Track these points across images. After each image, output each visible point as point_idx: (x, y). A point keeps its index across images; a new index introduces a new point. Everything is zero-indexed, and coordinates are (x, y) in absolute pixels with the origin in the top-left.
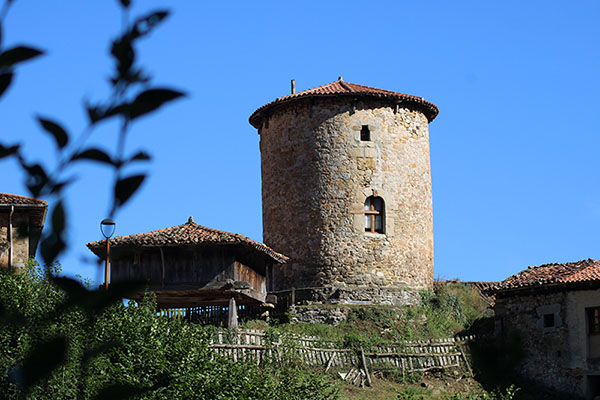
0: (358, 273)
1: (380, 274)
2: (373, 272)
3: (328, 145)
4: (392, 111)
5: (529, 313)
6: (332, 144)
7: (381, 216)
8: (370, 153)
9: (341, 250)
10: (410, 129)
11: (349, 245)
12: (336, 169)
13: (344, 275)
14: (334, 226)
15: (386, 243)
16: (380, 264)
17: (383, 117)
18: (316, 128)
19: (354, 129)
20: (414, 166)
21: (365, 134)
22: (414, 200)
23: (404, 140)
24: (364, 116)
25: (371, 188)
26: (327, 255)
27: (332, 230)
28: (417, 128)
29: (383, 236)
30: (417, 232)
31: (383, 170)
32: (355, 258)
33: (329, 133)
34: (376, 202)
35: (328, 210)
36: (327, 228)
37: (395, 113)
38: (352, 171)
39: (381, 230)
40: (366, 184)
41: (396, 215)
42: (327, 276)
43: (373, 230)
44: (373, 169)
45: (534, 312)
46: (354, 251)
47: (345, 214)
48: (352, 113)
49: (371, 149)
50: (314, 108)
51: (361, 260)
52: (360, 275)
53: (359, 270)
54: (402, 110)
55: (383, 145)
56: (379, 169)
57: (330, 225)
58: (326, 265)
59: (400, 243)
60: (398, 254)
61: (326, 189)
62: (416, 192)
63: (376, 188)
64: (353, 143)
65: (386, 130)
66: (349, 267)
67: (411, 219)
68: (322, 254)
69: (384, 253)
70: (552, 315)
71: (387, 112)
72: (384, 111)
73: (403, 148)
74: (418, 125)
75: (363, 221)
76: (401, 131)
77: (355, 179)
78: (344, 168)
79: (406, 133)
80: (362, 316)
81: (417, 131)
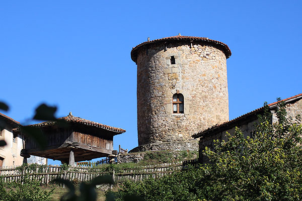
0: (168, 136)
1: (181, 135)
2: (177, 134)
3: (154, 69)
4: (188, 47)
6: (156, 68)
7: (182, 104)
8: (175, 70)
9: (160, 124)
10: (202, 55)
11: (164, 121)
12: (157, 81)
13: (161, 137)
14: (157, 112)
15: (184, 118)
16: (180, 130)
17: (183, 50)
18: (149, 60)
19: (167, 58)
20: (204, 75)
21: (173, 60)
22: (204, 94)
23: (196, 62)
24: (172, 51)
25: (175, 90)
26: (153, 127)
27: (156, 113)
28: (207, 55)
29: (182, 115)
30: (206, 111)
31: (183, 79)
32: (167, 128)
33: (155, 62)
34: (179, 96)
35: (154, 103)
36: (154, 113)
37: (190, 48)
38: (165, 81)
39: (182, 112)
40: (173, 87)
41: (190, 103)
42: (154, 139)
43: (178, 112)
44: (176, 79)
46: (166, 124)
47: (162, 104)
48: (165, 50)
49: (176, 69)
50: (149, 50)
51: (170, 128)
52: (170, 137)
53: (169, 134)
54: (195, 46)
55: (182, 66)
56: (180, 78)
57: (155, 111)
58: (153, 133)
59: (193, 118)
60: (191, 123)
61: (153, 92)
62: (206, 90)
63: (178, 89)
64: (166, 66)
65: (184, 57)
66: (164, 133)
67: (201, 104)
68: (152, 127)
69: (183, 123)
71: (185, 48)
72: (183, 47)
73: (196, 66)
74: (208, 53)
75: (171, 108)
76: (195, 57)
77: (167, 85)
78: (161, 80)
79: (198, 58)
80: (151, 157)
81: (207, 57)
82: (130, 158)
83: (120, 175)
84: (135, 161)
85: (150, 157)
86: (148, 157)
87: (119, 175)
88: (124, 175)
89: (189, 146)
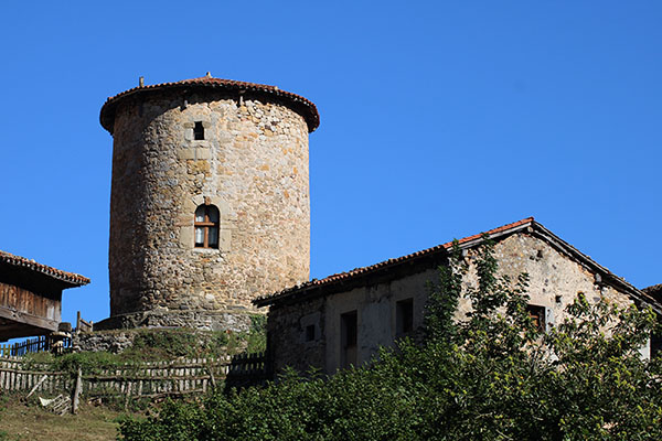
0: (183, 296)
1: (210, 297)
2: (202, 294)
3: (156, 147)
4: (234, 104)
5: (295, 325)
6: (160, 145)
7: (215, 229)
8: (204, 153)
9: (165, 269)
10: (262, 124)
11: (174, 263)
12: (163, 174)
13: (167, 299)
14: (159, 242)
15: (220, 259)
16: (210, 285)
17: (222, 111)
18: (145, 128)
19: (186, 126)
20: (265, 168)
21: (199, 131)
22: (263, 209)
23: (249, 138)
24: (197, 111)
25: (202, 196)
26: (150, 276)
27: (156, 246)
28: (273, 123)
29: (214, 251)
30: (266, 246)
31: (219, 173)
32: (180, 278)
33: (158, 133)
34: (210, 211)
35: (154, 223)
36: (152, 245)
37: (238, 106)
38: (180, 176)
39: (215, 246)
40: (197, 190)
41: (234, 226)
42: (149, 302)
43: (206, 245)
44: (206, 172)
45: (298, 325)
46: (179, 270)
47: (171, 227)
48: (183, 108)
49: (206, 150)
50: (145, 105)
51: (187, 280)
52: (186, 299)
53: (184, 292)
54: (249, 103)
55: (219, 144)
56: (213, 172)
57: (155, 241)
58: (148, 288)
59: (239, 259)
60: (235, 272)
61: (152, 199)
62: (267, 200)
63: (208, 195)
64: (183, 142)
65: (225, 126)
66: (172, 289)
67: (257, 230)
68: (146, 275)
69: (215, 271)
70: (313, 326)
71: (228, 106)
72: (222, 104)
73: (248, 148)
74: (275, 120)
75: (192, 235)
76: (247, 127)
77: (183, 185)
78: (172, 173)
79: (253, 130)
80: (150, 341)
81: (273, 128)
82: (103, 341)
83: (94, 380)
84: (114, 349)
85: (148, 343)
86: (142, 342)
87: (91, 380)
88: (102, 380)
89: (231, 321)
